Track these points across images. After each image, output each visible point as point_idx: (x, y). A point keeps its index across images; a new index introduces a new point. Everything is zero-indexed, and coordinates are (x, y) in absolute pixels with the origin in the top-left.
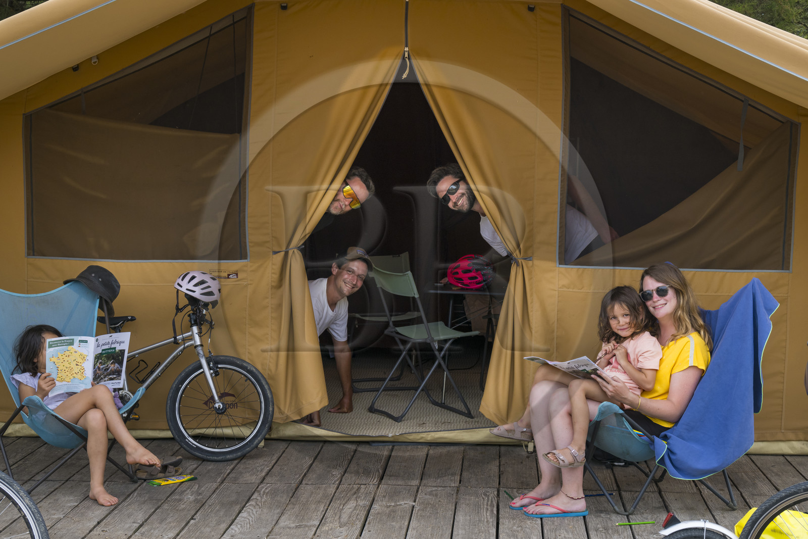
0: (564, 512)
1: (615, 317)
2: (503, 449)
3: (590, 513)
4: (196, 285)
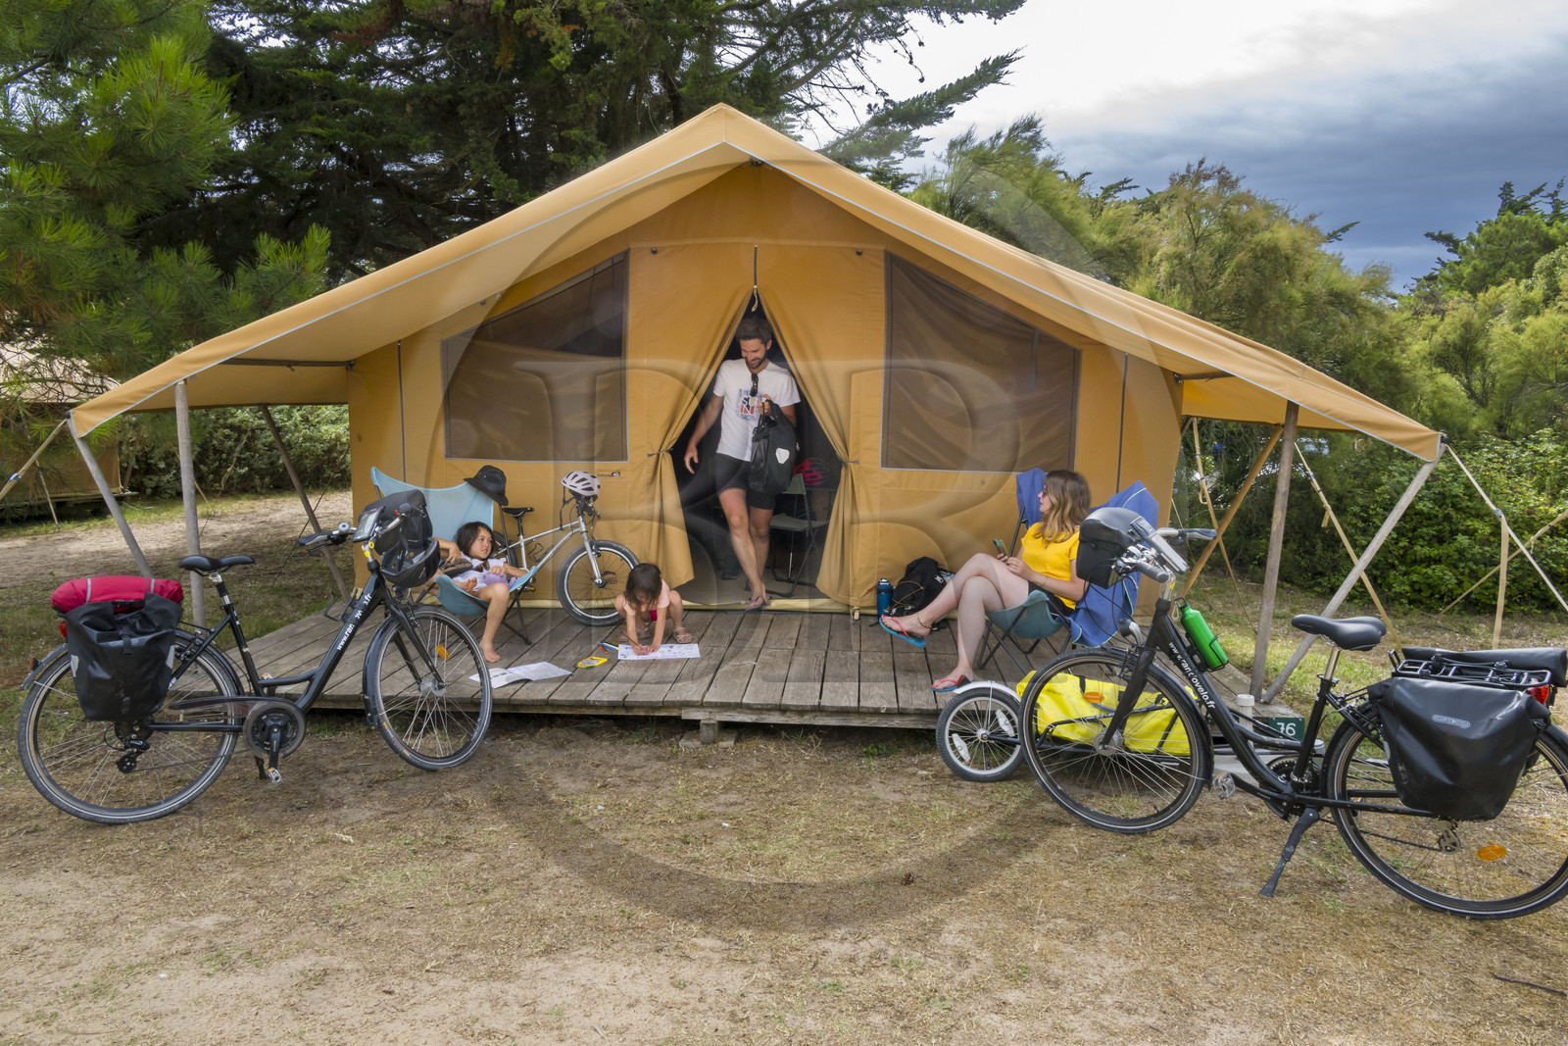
2: (834, 616)
4: (578, 482)
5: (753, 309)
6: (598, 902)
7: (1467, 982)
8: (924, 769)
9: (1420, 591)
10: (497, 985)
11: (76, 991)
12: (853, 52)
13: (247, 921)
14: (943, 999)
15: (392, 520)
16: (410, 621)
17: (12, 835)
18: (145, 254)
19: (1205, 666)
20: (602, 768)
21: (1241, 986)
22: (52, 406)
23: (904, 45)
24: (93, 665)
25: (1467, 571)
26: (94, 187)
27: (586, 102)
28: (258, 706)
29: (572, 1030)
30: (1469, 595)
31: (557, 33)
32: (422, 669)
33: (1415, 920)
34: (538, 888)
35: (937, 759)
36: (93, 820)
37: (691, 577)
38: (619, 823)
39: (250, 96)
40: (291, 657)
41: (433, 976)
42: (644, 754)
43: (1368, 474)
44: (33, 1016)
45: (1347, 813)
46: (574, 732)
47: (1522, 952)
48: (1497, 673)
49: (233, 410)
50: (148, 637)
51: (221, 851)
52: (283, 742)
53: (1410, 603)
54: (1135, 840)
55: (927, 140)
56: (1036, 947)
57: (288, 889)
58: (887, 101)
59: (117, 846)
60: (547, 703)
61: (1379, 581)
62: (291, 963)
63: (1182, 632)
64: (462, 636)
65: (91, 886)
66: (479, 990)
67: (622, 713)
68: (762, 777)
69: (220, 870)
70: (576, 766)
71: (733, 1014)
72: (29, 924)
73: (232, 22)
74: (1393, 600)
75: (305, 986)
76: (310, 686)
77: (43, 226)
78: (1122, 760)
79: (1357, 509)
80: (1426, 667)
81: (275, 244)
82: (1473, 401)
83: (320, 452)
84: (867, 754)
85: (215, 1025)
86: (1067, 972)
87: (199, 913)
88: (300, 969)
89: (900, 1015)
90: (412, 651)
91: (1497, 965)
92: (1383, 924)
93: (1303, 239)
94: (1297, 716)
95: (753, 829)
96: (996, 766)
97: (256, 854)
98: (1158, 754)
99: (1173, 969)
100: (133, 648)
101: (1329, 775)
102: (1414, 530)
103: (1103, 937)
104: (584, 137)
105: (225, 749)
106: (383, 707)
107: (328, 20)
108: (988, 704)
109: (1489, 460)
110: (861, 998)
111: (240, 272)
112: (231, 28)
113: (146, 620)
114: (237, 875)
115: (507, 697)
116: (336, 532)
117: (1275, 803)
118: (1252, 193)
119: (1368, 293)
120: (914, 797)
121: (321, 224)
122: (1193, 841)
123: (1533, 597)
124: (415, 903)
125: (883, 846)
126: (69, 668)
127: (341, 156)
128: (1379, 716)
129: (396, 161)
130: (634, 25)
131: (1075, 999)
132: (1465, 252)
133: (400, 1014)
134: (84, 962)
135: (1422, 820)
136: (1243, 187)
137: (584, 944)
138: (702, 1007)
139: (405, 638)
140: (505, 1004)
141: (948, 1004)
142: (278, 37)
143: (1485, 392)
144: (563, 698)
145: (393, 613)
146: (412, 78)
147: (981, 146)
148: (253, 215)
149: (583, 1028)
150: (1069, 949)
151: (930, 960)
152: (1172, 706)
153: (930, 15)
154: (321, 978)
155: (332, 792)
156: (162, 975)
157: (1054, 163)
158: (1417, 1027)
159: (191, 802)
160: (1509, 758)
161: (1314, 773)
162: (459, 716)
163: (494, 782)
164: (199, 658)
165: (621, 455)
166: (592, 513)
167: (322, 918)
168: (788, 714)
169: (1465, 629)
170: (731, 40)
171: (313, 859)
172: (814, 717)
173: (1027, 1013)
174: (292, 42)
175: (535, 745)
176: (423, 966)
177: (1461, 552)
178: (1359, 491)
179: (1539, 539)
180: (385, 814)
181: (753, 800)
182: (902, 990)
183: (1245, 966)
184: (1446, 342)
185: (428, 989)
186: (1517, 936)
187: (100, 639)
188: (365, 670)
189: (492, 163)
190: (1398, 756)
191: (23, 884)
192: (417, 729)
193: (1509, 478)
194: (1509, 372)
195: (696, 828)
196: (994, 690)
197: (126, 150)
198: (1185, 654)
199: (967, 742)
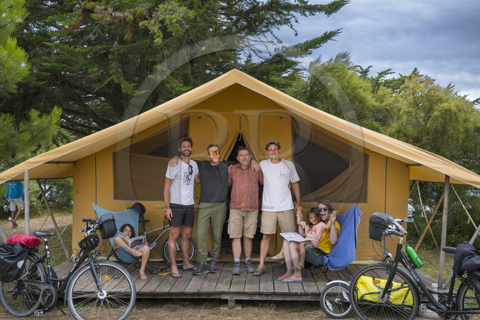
0: (295, 281)
1: (311, 218)
3: (303, 282)
5: (240, 140)
8: (315, 315)
19: (415, 267)
27: (163, 54)
31: (156, 30)
35: (320, 311)
42: (207, 312)
46: (178, 306)
55: (300, 62)
58: (283, 47)
60: (168, 294)
63: (406, 255)
67: (197, 297)
70: (182, 316)
81: (38, 113)
84: (293, 312)
93: (462, 105)
96: (343, 312)
98: (403, 305)
108: (339, 289)
115: (153, 291)
118: (440, 86)
128: (471, 279)
130: (187, 28)
136: (436, 83)
144: (175, 291)
147: (324, 64)
152: (408, 287)
168: (262, 296)
172: (272, 297)
175: (164, 310)
189: (122, 78)
196: (341, 283)
198: (408, 263)
199: (331, 304)
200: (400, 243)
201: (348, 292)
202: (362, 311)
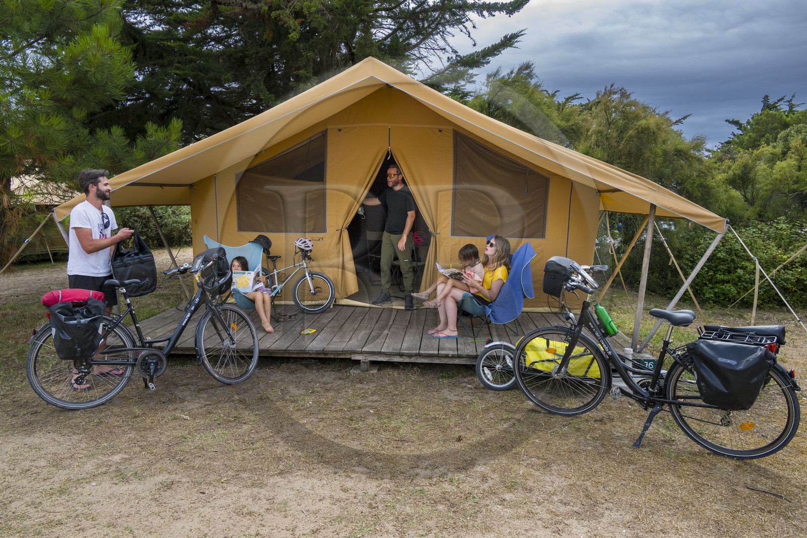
0: (448, 337)
4: (302, 243)
5: (389, 158)
6: (307, 449)
7: (734, 490)
8: (470, 384)
9: (719, 297)
10: (256, 490)
11: (51, 491)
12: (440, 31)
13: (136, 457)
14: (474, 498)
15: (209, 262)
16: (218, 312)
17: (24, 415)
18: (92, 132)
19: (606, 334)
20: (312, 383)
21: (622, 491)
22: (47, 206)
23: (466, 28)
24: (62, 333)
25: (742, 287)
26: (66, 99)
27: (307, 57)
28: (143, 353)
29: (291, 512)
30: (743, 298)
31: (292, 23)
32: (224, 335)
33: (709, 460)
34: (278, 442)
35: (476, 379)
36: (63, 408)
37: (357, 290)
38: (319, 410)
39: (145, 55)
40: (162, 329)
41: (225, 485)
42: (333, 376)
43: (694, 239)
44: (30, 504)
45: (676, 407)
46: (299, 366)
47: (762, 476)
48: (750, 337)
49: (138, 208)
50: (90, 319)
51: (125, 423)
52: (156, 370)
53: (714, 303)
54: (572, 419)
55: (476, 75)
56: (521, 472)
57: (157, 442)
58: (457, 56)
59: (74, 421)
60: (286, 351)
61: (699, 292)
62: (156, 478)
63: (595, 317)
64: (244, 319)
65: (61, 440)
66: (247, 492)
67: (323, 356)
68: (390, 388)
69: (124, 432)
70: (300, 382)
71: (370, 504)
72: (30, 458)
73: (136, 18)
74: (706, 301)
75: (162, 489)
76: (169, 343)
77: (41, 118)
78: (566, 380)
79: (688, 256)
80: (716, 335)
81: (155, 127)
82: (746, 203)
83: (181, 228)
84: (442, 377)
85: (117, 508)
86: (536, 485)
87: (113, 454)
88: (160, 481)
89: (453, 505)
90: (220, 327)
91: (749, 482)
92: (694, 461)
93: (662, 123)
94: (654, 358)
95: (385, 413)
96: (505, 383)
97: (142, 425)
98: (585, 377)
99: (588, 483)
100: (82, 324)
101: (667, 388)
102: (716, 267)
103: (554, 467)
104: (306, 74)
105: (128, 374)
106: (205, 353)
107: (181, 17)
108: (502, 352)
109: (754, 232)
110: (434, 497)
111: (138, 141)
112: (135, 21)
113: (89, 311)
114: (132, 435)
115: (267, 348)
116: (182, 268)
117: (640, 401)
118: (637, 101)
119: (694, 150)
120: (465, 398)
121: (178, 118)
122: (601, 421)
123: (775, 300)
124: (218, 449)
125: (448, 421)
126: (51, 334)
127: (189, 84)
128: (692, 359)
129: (215, 86)
130: (330, 19)
131: (539, 498)
132: (745, 129)
133: (208, 504)
134: (56, 477)
135: (714, 410)
136: (633, 98)
137: (299, 470)
138: (355, 501)
139: (216, 320)
140: (259, 499)
141: (476, 500)
142: (159, 26)
143: (753, 199)
144: (294, 349)
145: (210, 308)
146: (224, 45)
147: (503, 77)
148: (146, 113)
149: (297, 511)
150: (537, 473)
151: (468, 478)
152: (592, 354)
153: (478, 13)
154: (169, 486)
155: (180, 395)
156: (93, 484)
157: (539, 86)
158: (708, 513)
159: (111, 399)
160: (755, 379)
161: (660, 387)
162: (242, 357)
163: (259, 390)
164: (115, 329)
165: (324, 230)
166: (310, 258)
167: (171, 456)
168: (404, 357)
169: (741, 316)
170: (381, 26)
171: (169, 427)
172: (416, 359)
173: (515, 505)
174: (166, 28)
175: (280, 372)
176: (220, 480)
177: (739, 277)
178: (689, 247)
179: (778, 271)
180: (206, 405)
181: (386, 399)
182: (455, 493)
183: (623, 482)
184: (734, 174)
185: (222, 492)
186: (759, 467)
187: (66, 320)
188: (196, 336)
189: (262, 86)
190: (701, 379)
191: (28, 439)
192: (222, 364)
193: (764, 241)
194: (765, 188)
195: (357, 413)
196: (504, 345)
197: (81, 81)
198: (597, 328)
199: (489, 372)
200: (587, 300)
201: (512, 356)
202: (529, 386)
